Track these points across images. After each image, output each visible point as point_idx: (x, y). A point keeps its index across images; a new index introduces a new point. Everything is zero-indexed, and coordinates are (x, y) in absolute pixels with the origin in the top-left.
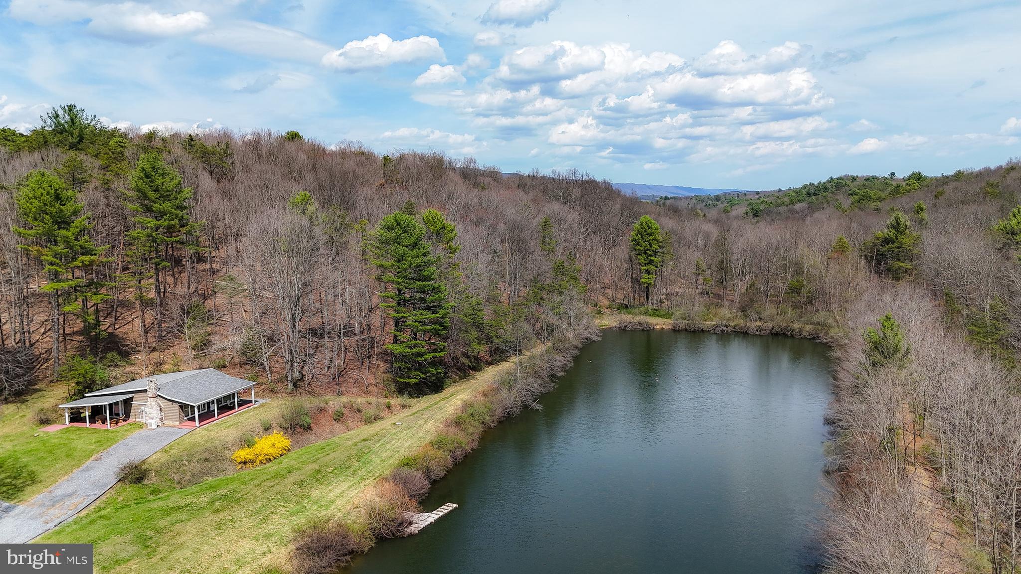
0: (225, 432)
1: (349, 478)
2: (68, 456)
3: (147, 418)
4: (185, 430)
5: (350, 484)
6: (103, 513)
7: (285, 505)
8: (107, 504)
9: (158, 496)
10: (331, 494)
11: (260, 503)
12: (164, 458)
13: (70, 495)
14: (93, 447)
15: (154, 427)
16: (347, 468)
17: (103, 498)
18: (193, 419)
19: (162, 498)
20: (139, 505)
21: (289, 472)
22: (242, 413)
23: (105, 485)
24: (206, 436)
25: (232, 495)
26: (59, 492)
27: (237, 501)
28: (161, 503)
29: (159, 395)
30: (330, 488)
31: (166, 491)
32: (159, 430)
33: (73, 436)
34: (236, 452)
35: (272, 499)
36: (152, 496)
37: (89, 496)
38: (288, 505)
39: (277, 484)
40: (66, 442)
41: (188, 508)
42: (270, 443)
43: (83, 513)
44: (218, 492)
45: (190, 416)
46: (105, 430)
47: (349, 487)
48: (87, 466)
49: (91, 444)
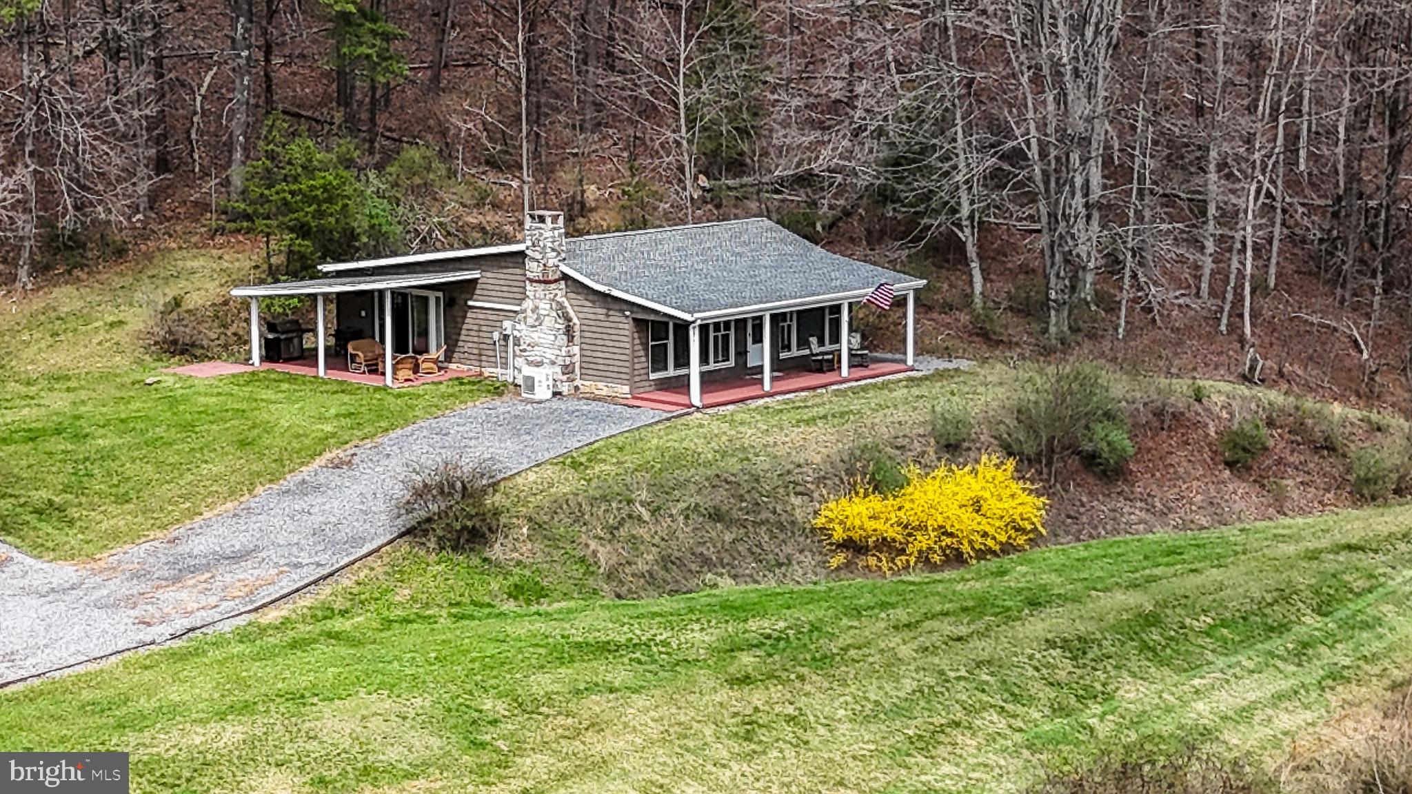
0: (796, 434)
1: (1279, 663)
2: (243, 444)
3: (520, 362)
4: (648, 414)
5: (1285, 685)
6: (338, 624)
7: (1010, 707)
8: (357, 601)
9: (534, 608)
10: (1200, 706)
11: (908, 685)
12: (567, 484)
13: (238, 557)
14: (328, 428)
15: (543, 392)
16: (1272, 629)
17: (346, 581)
18: (681, 385)
19: (548, 614)
20: (466, 622)
21: (1034, 604)
22: (864, 389)
23: (357, 541)
24: (724, 438)
25: (806, 640)
26: (201, 545)
27: (822, 661)
28: (540, 626)
29: (565, 277)
30: (1196, 682)
31: (566, 596)
32: (556, 403)
33: (269, 394)
34: (832, 505)
35: (959, 678)
36: (512, 603)
37: (298, 566)
38: (1020, 710)
39: (982, 635)
40: (244, 406)
41: (638, 655)
42: (965, 495)
43: (272, 616)
44: (753, 624)
45: (671, 372)
46: (377, 389)
47: (1279, 697)
48: (304, 482)
49: (322, 418)
